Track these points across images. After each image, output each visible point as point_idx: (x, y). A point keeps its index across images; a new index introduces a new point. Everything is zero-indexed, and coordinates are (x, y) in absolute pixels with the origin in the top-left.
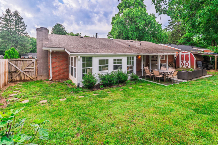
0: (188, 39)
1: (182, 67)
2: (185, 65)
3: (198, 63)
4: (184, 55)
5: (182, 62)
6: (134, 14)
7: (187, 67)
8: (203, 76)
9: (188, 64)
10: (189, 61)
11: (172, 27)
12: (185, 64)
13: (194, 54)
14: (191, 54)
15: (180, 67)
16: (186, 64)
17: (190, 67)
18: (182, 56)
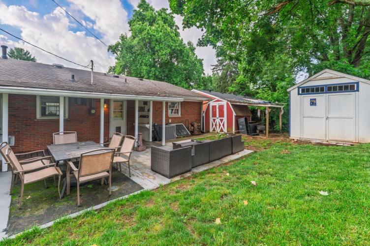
0: (242, 86)
1: (214, 130)
2: (218, 126)
3: (239, 123)
4: (217, 107)
5: (214, 120)
6: (148, 33)
7: (222, 130)
8: (232, 154)
9: (223, 125)
10: (225, 119)
11: (221, 68)
12: (218, 124)
13: (232, 105)
14: (227, 104)
15: (211, 130)
16: (220, 125)
17: (225, 130)
18: (214, 107)
